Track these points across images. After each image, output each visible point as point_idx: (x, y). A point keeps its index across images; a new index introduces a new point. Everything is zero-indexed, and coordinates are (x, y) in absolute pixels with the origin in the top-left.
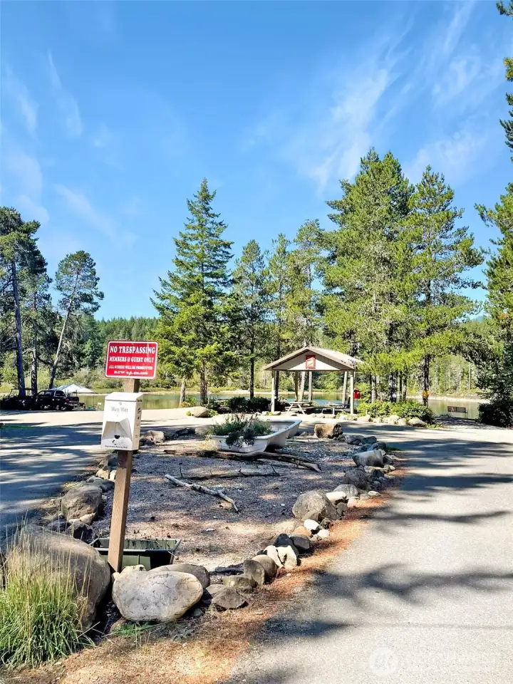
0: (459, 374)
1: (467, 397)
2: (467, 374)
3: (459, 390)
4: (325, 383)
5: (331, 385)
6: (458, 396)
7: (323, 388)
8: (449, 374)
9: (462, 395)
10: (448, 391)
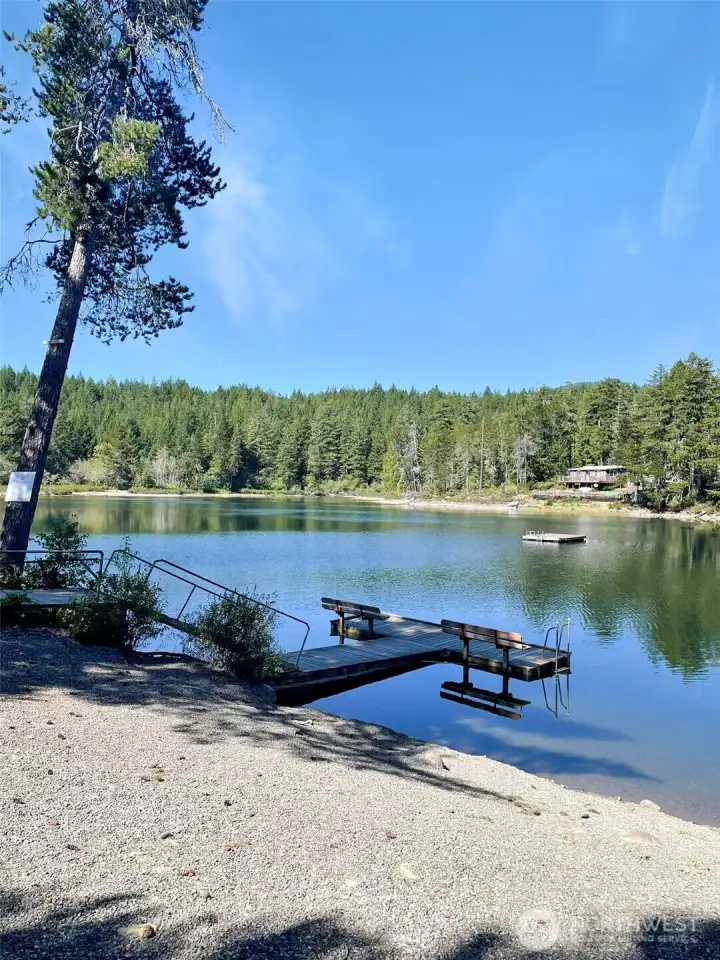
0: (465, 465)
1: (476, 501)
2: (479, 464)
3: (465, 491)
4: (269, 479)
5: (278, 483)
6: (463, 500)
7: (267, 487)
8: (451, 465)
9: (468, 498)
10: (449, 492)
